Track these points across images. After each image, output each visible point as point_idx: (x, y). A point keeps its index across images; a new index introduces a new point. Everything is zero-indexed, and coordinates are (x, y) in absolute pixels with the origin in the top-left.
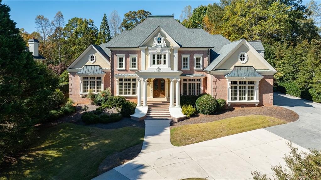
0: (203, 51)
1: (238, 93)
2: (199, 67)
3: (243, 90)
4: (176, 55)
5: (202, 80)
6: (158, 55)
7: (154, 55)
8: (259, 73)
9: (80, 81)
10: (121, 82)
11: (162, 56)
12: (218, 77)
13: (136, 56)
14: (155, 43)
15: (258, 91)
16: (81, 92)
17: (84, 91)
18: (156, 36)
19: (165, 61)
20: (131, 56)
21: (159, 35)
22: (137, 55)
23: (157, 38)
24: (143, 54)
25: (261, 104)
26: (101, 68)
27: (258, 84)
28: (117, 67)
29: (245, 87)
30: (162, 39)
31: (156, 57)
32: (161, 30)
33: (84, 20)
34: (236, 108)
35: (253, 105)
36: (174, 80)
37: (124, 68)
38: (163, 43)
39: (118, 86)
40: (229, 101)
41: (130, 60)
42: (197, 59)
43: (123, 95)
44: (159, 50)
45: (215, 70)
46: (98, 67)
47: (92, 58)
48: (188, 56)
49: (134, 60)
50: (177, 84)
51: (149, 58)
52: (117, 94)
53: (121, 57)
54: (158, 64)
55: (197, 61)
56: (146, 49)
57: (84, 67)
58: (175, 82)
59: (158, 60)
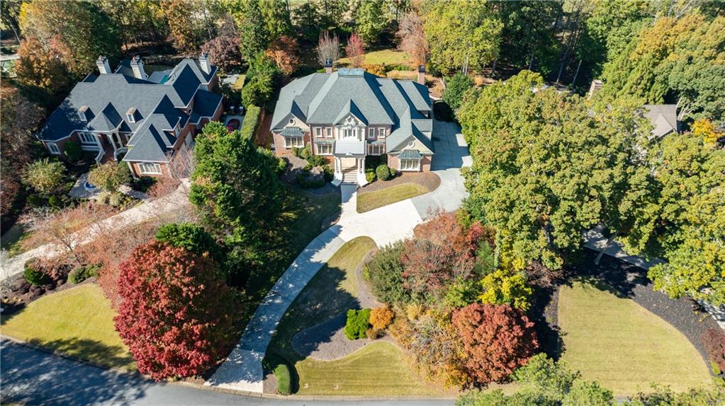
0: (386, 125)
1: (406, 164)
4: (364, 130)
6: (349, 130)
8: (421, 155)
9: (284, 139)
10: (320, 145)
11: (353, 131)
14: (346, 123)
16: (285, 146)
17: (287, 145)
20: (327, 128)
21: (349, 117)
22: (332, 128)
24: (336, 129)
25: (421, 171)
26: (300, 129)
28: (315, 135)
30: (353, 119)
31: (347, 131)
34: (403, 174)
35: (416, 172)
37: (321, 136)
39: (317, 149)
40: (399, 169)
41: (326, 130)
42: (381, 130)
43: (321, 154)
44: (350, 128)
45: (392, 151)
46: (298, 129)
47: (292, 121)
48: (373, 128)
49: (329, 130)
50: (363, 162)
51: (342, 132)
52: (317, 154)
53: (319, 128)
54: (349, 136)
57: (285, 128)
58: (361, 160)
59: (349, 134)
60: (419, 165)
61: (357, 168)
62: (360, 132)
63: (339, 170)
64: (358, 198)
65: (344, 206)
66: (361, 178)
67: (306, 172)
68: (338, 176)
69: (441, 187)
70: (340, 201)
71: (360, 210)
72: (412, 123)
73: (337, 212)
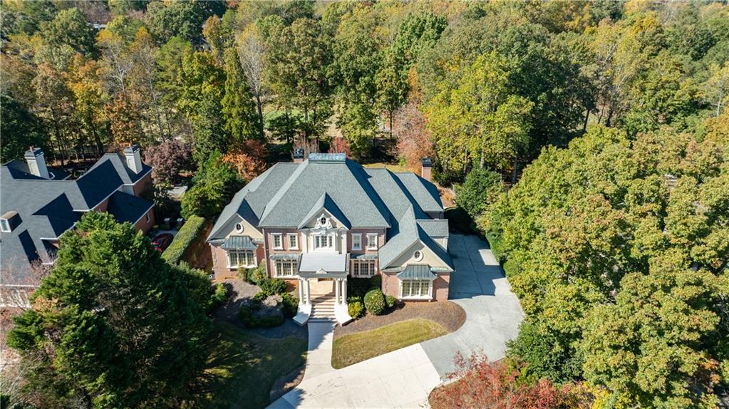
0: (378, 229)
1: (411, 289)
2: (374, 246)
3: (416, 287)
4: (344, 236)
6: (322, 237)
7: (318, 237)
8: (434, 273)
9: (227, 254)
10: (279, 262)
11: (328, 239)
12: (389, 274)
13: (295, 235)
14: (318, 225)
16: (229, 266)
17: (232, 264)
18: (319, 216)
20: (290, 234)
21: (323, 216)
22: (297, 234)
23: (321, 218)
24: (303, 236)
25: (434, 301)
26: (251, 239)
27: (432, 281)
28: (272, 245)
30: (327, 219)
31: (320, 239)
32: (325, 211)
34: (406, 305)
35: (426, 301)
36: (339, 279)
37: (281, 248)
38: (328, 225)
39: (275, 268)
40: (400, 297)
41: (288, 238)
43: (281, 276)
44: (323, 232)
45: (387, 268)
46: (248, 239)
47: (238, 227)
48: (360, 235)
49: (293, 238)
51: (311, 239)
52: (275, 276)
53: (277, 235)
54: (323, 246)
55: (371, 240)
56: (307, 231)
57: (228, 237)
58: (341, 282)
59: (323, 243)
60: (431, 289)
61: (335, 296)
62: (339, 239)
63: (307, 300)
64: (335, 343)
65: (311, 356)
66: (340, 311)
67: (256, 304)
68: (305, 308)
69: (468, 324)
70: (305, 348)
71: (337, 363)
72: (418, 225)
73: (299, 366)
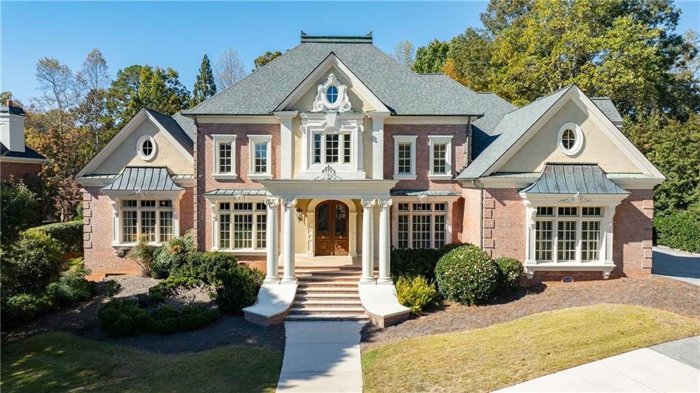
0: (453, 126)
1: (555, 240)
2: (443, 170)
3: (567, 232)
4: (379, 135)
5: (450, 207)
6: (328, 138)
7: (317, 137)
8: (617, 183)
9: (114, 211)
10: (225, 212)
11: (341, 140)
12: (501, 195)
13: (267, 138)
14: (321, 102)
15: (611, 235)
16: (117, 241)
17: (126, 239)
18: (322, 81)
19: (347, 152)
20: (254, 140)
21: (331, 80)
22: (271, 136)
23: (326, 86)
24: (286, 132)
25: (617, 273)
26: (171, 175)
27: (613, 213)
28: (213, 171)
29: (574, 224)
30: (341, 89)
31: (323, 141)
32: (336, 64)
33: (153, 70)
34: (548, 284)
35: (596, 275)
36: (373, 202)
37: (232, 173)
38: (342, 102)
39: (217, 225)
40: (529, 263)
41: (249, 151)
42: (436, 148)
43: (231, 250)
44: (331, 120)
45: (492, 174)
46: (164, 172)
47: (147, 148)
48: (411, 140)
49: (261, 149)
50: (383, 216)
51: (304, 144)
52: (214, 246)
53: (225, 142)
54: (328, 160)
55: (436, 155)
56: (294, 119)
57: (123, 171)
58: (376, 210)
59: (328, 152)
60: (608, 242)
61: (360, 269)
62: (366, 139)
63: (286, 270)
